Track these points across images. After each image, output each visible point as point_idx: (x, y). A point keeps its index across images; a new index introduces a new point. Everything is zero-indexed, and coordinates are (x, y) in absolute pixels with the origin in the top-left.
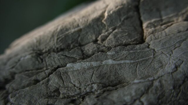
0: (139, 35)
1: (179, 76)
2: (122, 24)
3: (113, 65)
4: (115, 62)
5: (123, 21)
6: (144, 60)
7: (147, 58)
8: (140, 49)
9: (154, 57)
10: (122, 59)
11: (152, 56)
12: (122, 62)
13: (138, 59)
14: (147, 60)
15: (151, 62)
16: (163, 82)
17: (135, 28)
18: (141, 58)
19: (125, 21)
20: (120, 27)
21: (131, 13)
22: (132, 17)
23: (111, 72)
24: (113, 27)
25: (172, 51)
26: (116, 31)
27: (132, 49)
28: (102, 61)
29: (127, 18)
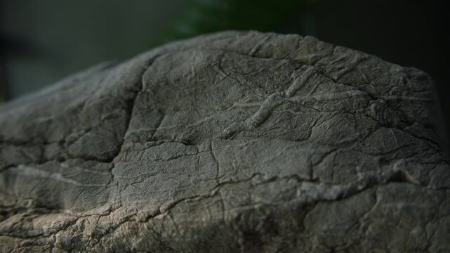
0: (115, 147)
1: (104, 223)
2: (100, 125)
3: (60, 182)
4: (63, 180)
5: (103, 121)
6: (93, 187)
7: (99, 185)
8: (99, 170)
9: (106, 187)
10: (71, 178)
11: (104, 185)
12: (70, 181)
13: (88, 183)
14: (97, 188)
15: (99, 193)
16: (86, 223)
17: (116, 135)
18: (92, 183)
19: (106, 122)
20: (96, 128)
21: (117, 111)
22: (117, 117)
23: (54, 190)
24: (88, 127)
25: (127, 185)
26: (88, 134)
27: (89, 167)
28: (52, 173)
29: (108, 118)
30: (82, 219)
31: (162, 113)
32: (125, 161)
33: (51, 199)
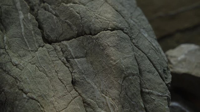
0: (55, 38)
1: (8, 66)
2: (63, 22)
3: (19, 19)
4: (21, 21)
5: (66, 22)
6: (26, 43)
7: (28, 45)
8: (37, 39)
9: (29, 51)
10: (24, 26)
11: (30, 49)
12: (22, 26)
13: (26, 38)
14: (26, 45)
15: (24, 49)
16: (3, 56)
17: (62, 34)
18: (27, 41)
19: (66, 24)
20: (60, 20)
21: (75, 28)
22: (72, 29)
23: (12, 19)
24: (58, 14)
25: (34, 64)
26: (55, 17)
27: (35, 33)
28: (22, 10)
29: (69, 25)
30: (5, 52)
31: (86, 55)
32: (48, 52)
33: (7, 21)
